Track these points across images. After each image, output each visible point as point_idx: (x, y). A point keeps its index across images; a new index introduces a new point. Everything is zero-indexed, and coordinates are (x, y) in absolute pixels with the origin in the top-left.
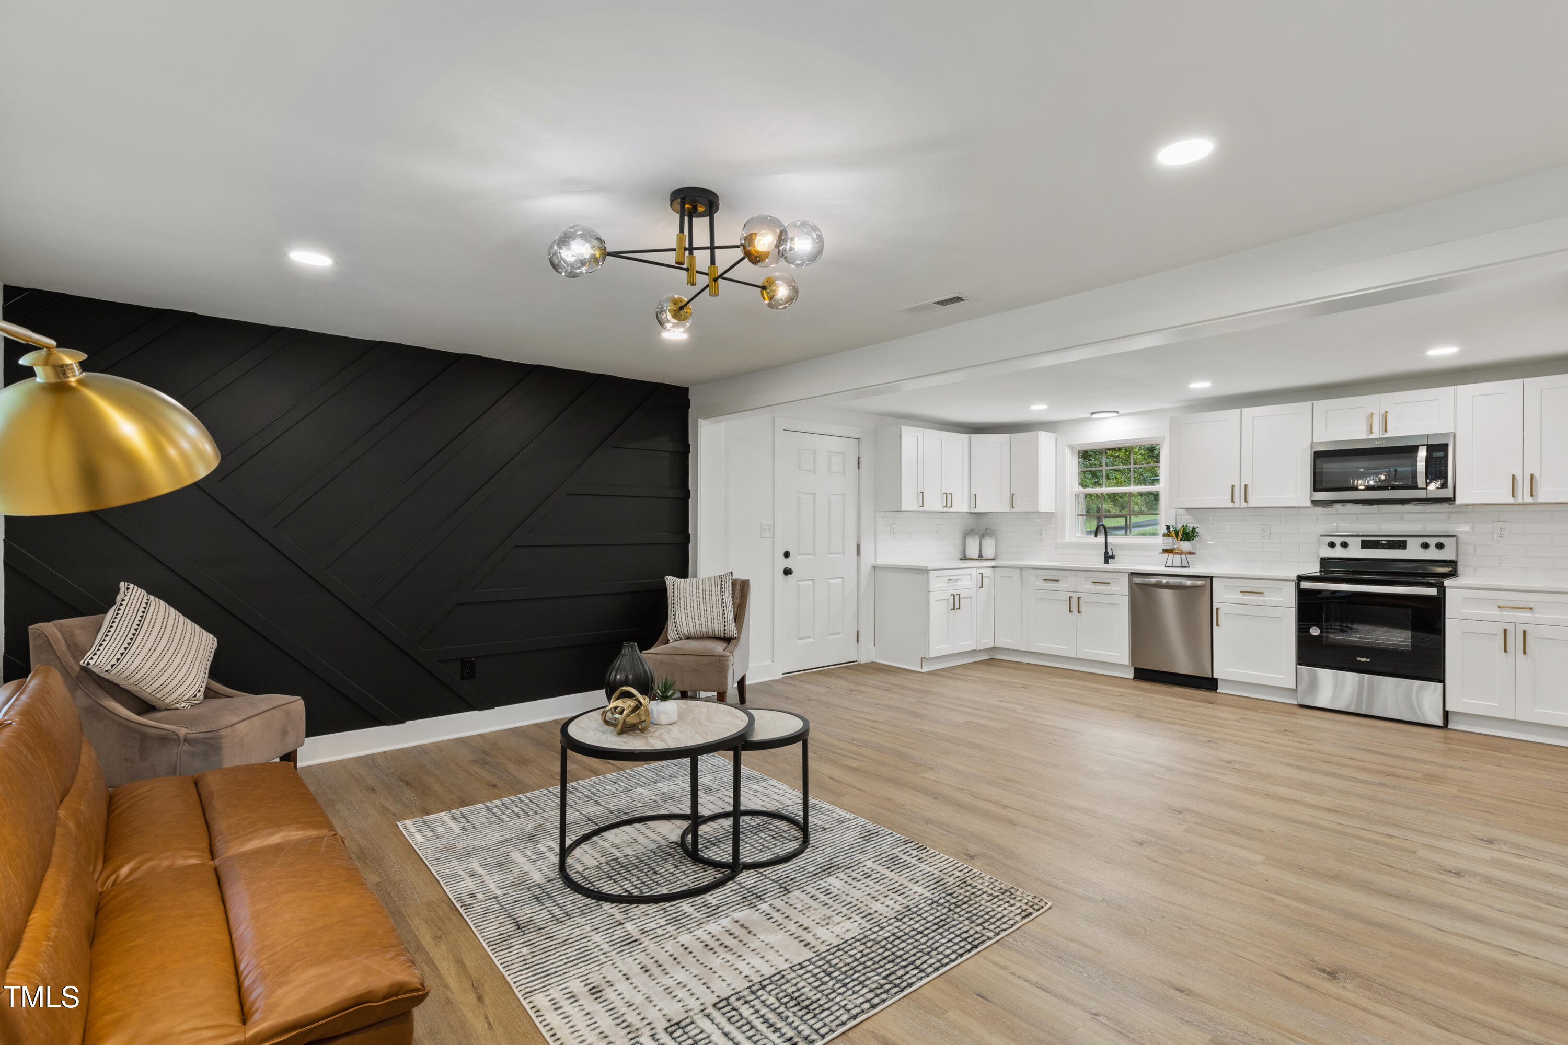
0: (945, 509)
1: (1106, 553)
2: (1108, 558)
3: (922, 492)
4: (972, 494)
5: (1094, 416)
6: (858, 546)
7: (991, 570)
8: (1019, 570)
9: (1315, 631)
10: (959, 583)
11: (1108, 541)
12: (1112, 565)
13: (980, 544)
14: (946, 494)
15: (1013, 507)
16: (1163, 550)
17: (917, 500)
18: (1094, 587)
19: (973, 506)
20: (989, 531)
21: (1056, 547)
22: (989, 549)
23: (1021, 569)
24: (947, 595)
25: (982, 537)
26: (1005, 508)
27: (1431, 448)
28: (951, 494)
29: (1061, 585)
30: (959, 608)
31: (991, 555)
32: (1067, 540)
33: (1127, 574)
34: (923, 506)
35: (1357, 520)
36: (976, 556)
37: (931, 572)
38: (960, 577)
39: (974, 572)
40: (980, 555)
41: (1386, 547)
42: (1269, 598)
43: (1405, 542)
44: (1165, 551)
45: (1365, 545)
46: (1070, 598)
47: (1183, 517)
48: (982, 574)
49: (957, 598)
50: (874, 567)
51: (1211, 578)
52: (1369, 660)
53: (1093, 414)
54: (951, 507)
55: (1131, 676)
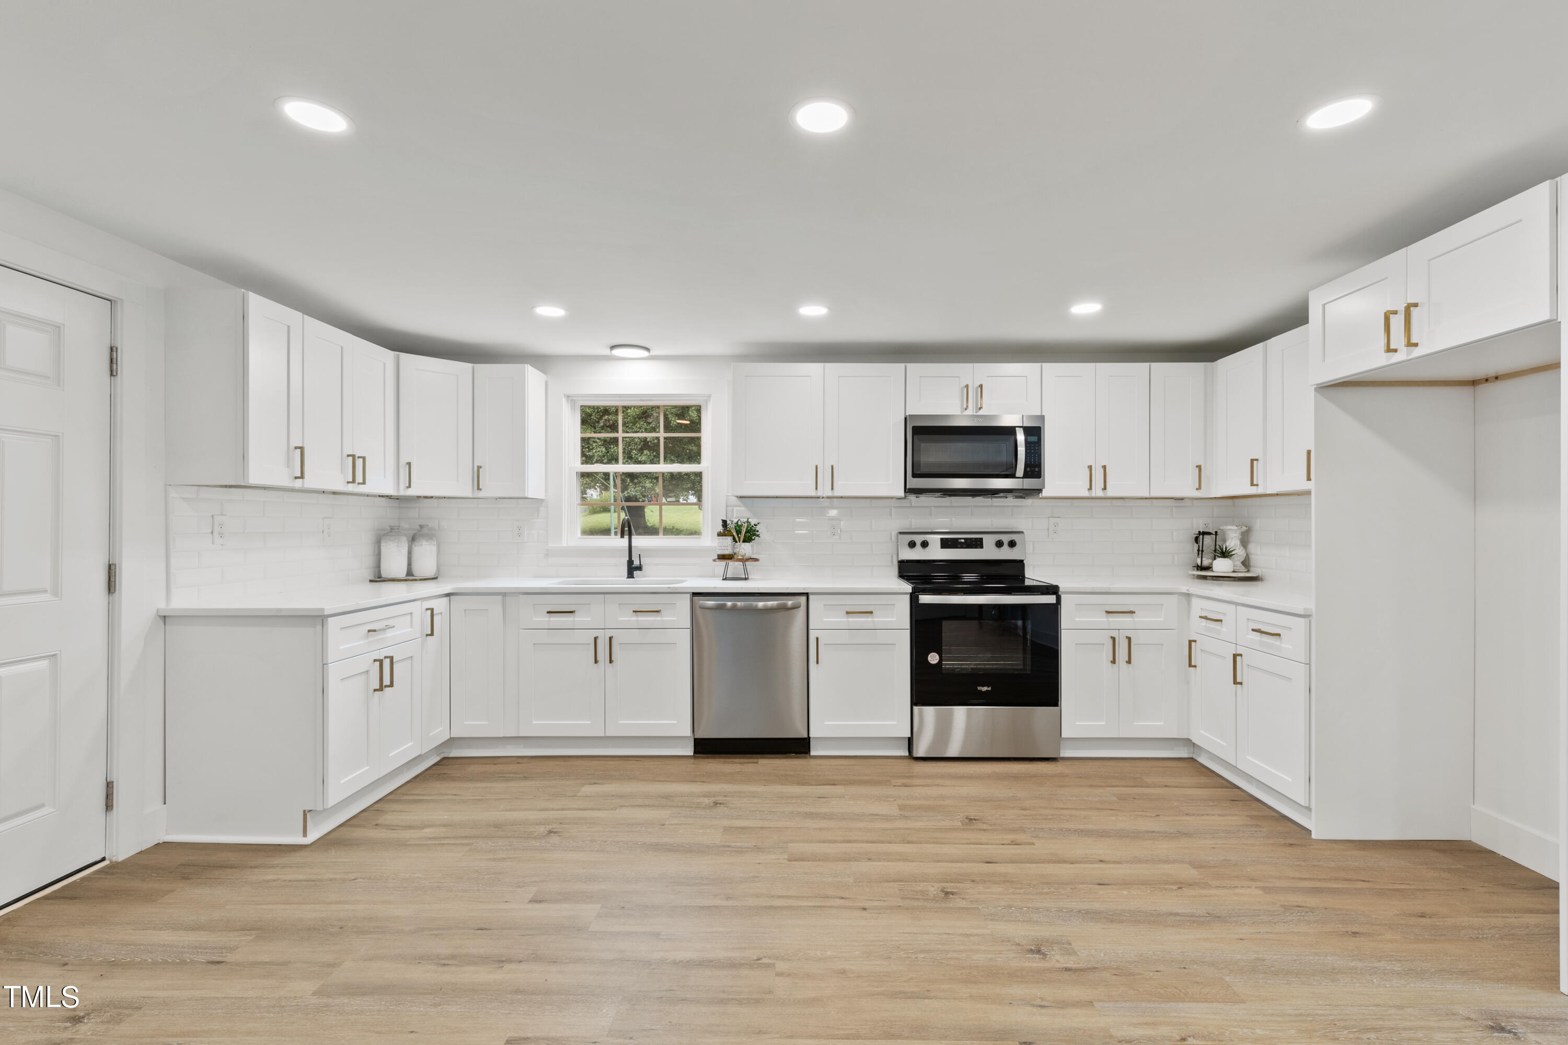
0: (351, 488)
1: (630, 562)
2: (632, 569)
3: (302, 449)
4: (403, 461)
5: (617, 352)
6: (111, 572)
7: (446, 600)
8: (500, 597)
9: (933, 658)
10: (389, 634)
11: (633, 544)
12: (641, 581)
13: (410, 553)
14: (353, 456)
15: (479, 489)
16: (718, 555)
17: (289, 463)
18: (634, 619)
19: (404, 482)
20: (425, 531)
21: (547, 555)
22: (426, 560)
23: (504, 594)
24: (366, 663)
25: (413, 539)
26: (464, 489)
27: (1028, 431)
28: (364, 458)
29: (578, 619)
30: (391, 685)
31: (431, 572)
32: (564, 544)
33: (688, 596)
34: (302, 477)
35: (931, 515)
36: (402, 574)
37: (330, 619)
38: (390, 623)
39: (418, 609)
40: (410, 573)
41: (964, 546)
42: (879, 619)
43: (981, 540)
44: (722, 557)
45: (945, 544)
46: (596, 639)
47: (735, 509)
48: (432, 610)
49: (387, 663)
50: (164, 618)
51: (807, 595)
52: (990, 689)
53: (613, 347)
54: (364, 483)
55: (690, 751)
